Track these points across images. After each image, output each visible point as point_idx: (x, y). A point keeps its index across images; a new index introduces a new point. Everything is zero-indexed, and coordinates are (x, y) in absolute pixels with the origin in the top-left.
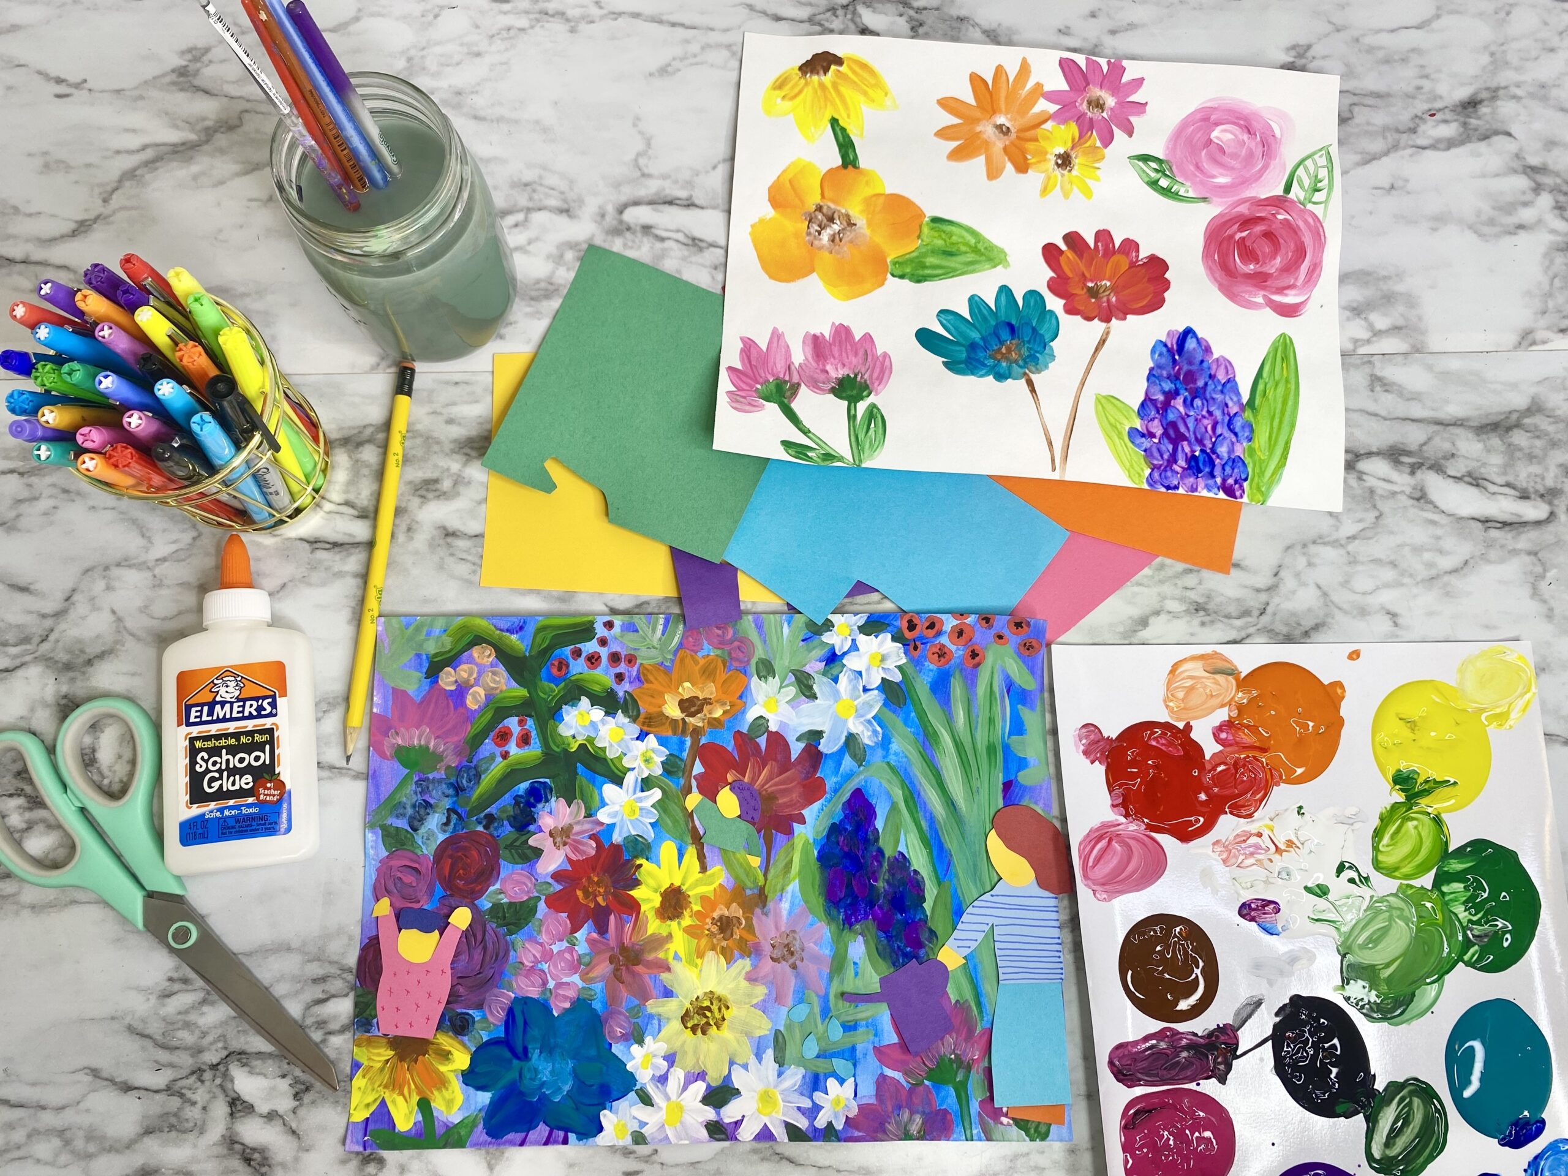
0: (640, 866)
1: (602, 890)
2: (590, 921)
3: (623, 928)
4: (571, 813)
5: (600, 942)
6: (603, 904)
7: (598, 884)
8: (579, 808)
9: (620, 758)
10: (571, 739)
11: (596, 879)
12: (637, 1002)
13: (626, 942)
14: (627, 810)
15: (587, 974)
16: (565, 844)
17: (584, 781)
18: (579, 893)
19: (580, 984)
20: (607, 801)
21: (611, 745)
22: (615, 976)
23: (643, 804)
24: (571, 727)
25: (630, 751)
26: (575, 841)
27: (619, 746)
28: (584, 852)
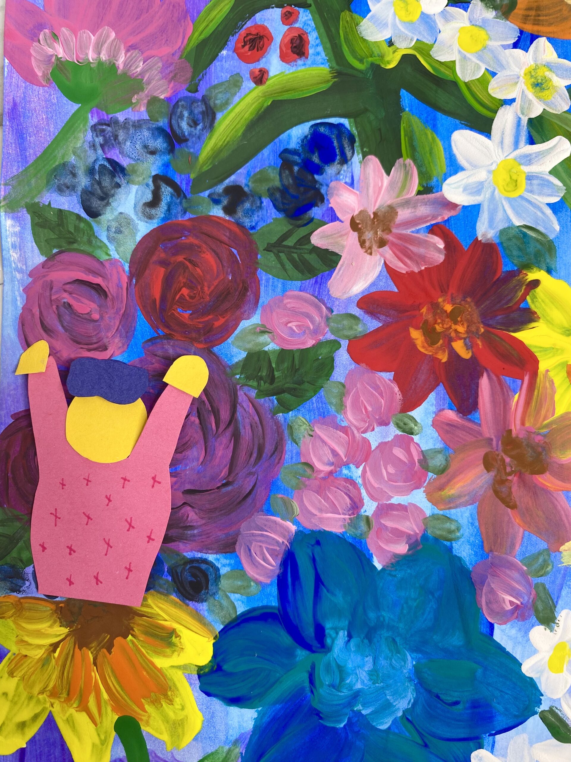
0: (536, 283)
1: (461, 329)
2: (441, 388)
3: (506, 402)
4: (392, 184)
5: (463, 428)
6: (465, 354)
7: (453, 316)
8: (407, 174)
9: (483, 82)
10: (385, 46)
11: (448, 308)
12: (543, 545)
13: (516, 428)
14: (502, 178)
15: (441, 488)
16: (382, 243)
17: (416, 123)
18: (416, 335)
19: (428, 509)
20: (462, 160)
21: (464, 58)
22: (496, 493)
23: (534, 169)
24: (386, 25)
25: (502, 67)
26: (401, 237)
27: (481, 58)
28: (423, 258)
